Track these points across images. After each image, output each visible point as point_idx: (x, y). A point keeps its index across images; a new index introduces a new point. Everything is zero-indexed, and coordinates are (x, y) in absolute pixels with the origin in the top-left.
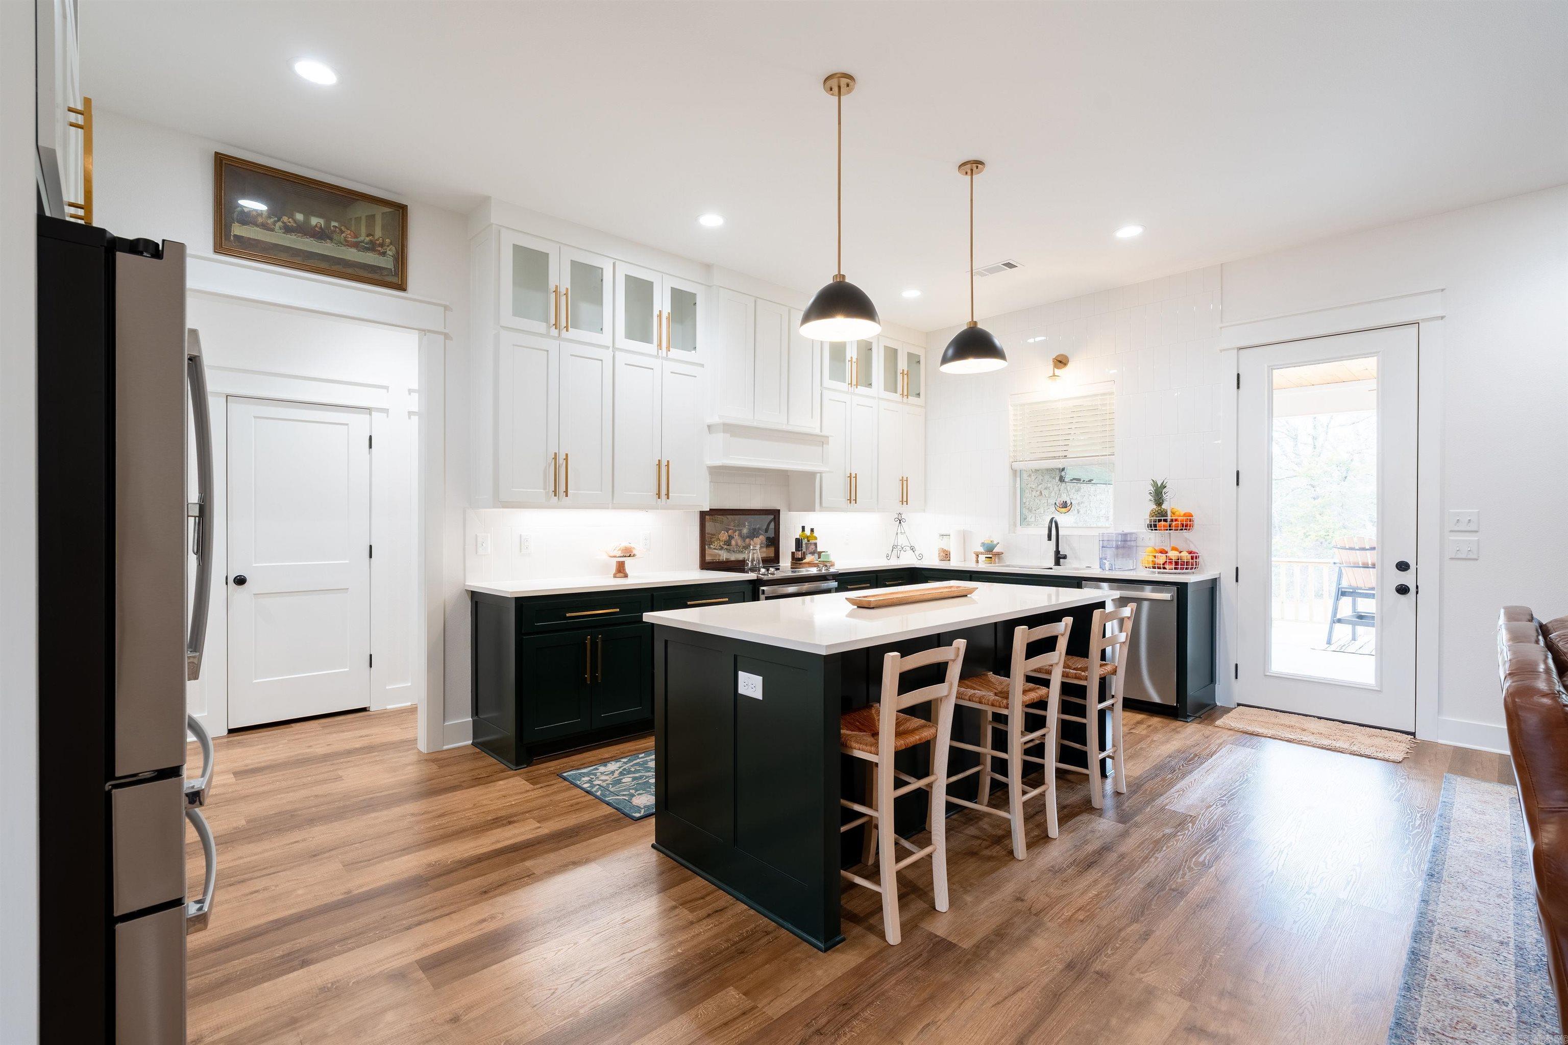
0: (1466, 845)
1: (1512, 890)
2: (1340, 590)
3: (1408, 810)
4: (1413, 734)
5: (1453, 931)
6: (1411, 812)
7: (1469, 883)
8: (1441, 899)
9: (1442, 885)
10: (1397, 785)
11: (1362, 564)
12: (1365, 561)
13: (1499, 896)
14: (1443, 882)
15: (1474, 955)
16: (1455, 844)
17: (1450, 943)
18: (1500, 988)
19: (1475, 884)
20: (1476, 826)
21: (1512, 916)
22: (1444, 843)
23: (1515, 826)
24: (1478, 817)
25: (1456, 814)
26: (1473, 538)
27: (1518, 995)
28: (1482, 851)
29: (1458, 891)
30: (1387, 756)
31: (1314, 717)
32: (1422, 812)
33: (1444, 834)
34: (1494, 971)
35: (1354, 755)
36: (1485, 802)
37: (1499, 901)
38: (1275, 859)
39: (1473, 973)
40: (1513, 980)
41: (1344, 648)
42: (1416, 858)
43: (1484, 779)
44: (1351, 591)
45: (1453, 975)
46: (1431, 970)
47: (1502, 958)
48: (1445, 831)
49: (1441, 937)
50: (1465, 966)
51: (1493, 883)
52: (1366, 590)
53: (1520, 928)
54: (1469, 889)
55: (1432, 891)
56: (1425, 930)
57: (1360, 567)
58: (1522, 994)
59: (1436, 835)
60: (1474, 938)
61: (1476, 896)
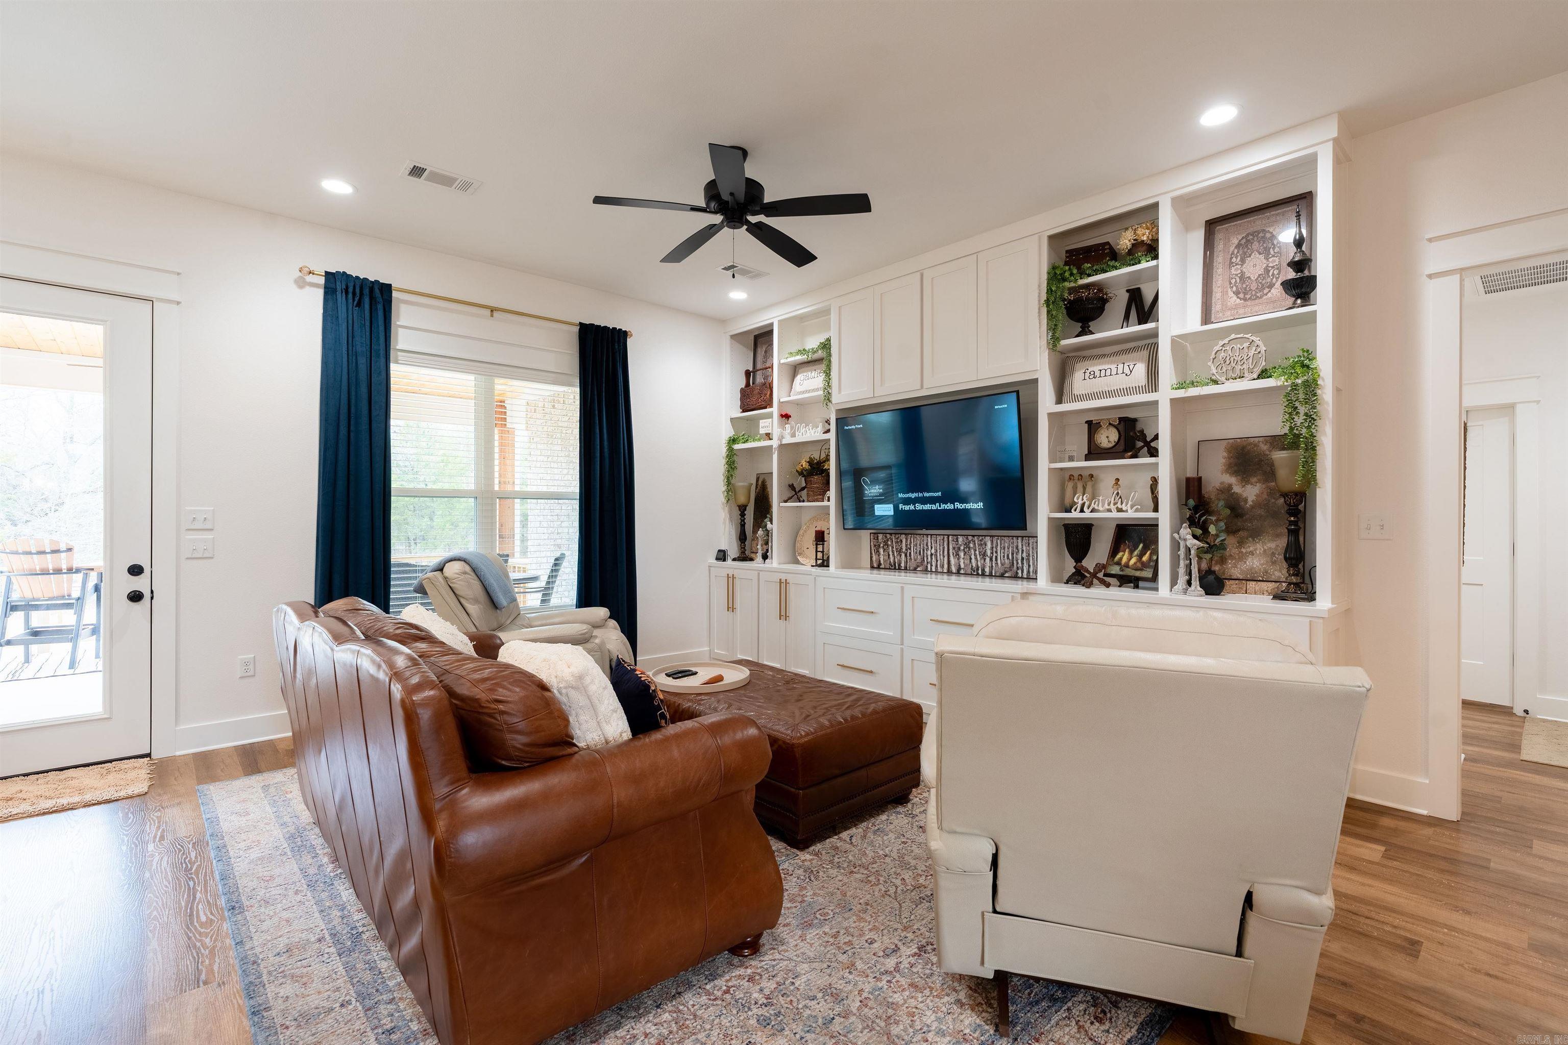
0: (247, 855)
1: (303, 880)
2: (9, 604)
3: (177, 845)
4: (148, 755)
5: (278, 959)
6: (182, 846)
7: (268, 895)
8: (253, 930)
9: (246, 913)
10: (154, 821)
11: (53, 570)
12: (44, 566)
13: (297, 892)
14: (246, 909)
15: (305, 970)
16: (238, 860)
17: (281, 975)
18: (338, 989)
19: (273, 893)
20: (247, 830)
21: (314, 906)
22: (228, 865)
23: (277, 814)
24: (245, 819)
25: (225, 826)
26: (209, 536)
27: (353, 985)
28: (263, 854)
29: (263, 910)
30: (130, 793)
31: (18, 776)
32: (192, 840)
33: (223, 854)
34: (327, 975)
35: (89, 806)
36: (244, 801)
37: (299, 897)
38: (35, 1010)
39: (313, 992)
40: (344, 973)
41: (17, 674)
42: (209, 897)
43: (232, 777)
44: (23, 603)
45: (298, 1009)
46: (279, 1021)
47: (326, 956)
48: (224, 850)
49: (270, 973)
50: (303, 989)
51: (286, 882)
52: (46, 600)
53: (325, 914)
54: (271, 901)
55: (240, 927)
56: (254, 977)
57: (38, 574)
58: (355, 980)
59: (217, 859)
60: (297, 953)
61: (280, 905)
